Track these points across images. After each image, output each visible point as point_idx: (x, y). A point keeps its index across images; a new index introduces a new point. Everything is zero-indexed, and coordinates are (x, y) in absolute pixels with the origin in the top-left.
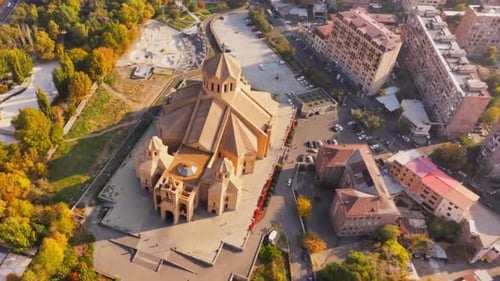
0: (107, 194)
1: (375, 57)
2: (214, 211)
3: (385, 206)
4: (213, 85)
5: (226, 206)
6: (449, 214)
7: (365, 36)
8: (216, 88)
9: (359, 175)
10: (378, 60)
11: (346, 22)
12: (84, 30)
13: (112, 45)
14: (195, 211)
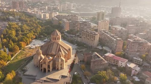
0: (25, 68)
1: (94, 37)
2: (58, 69)
3: (104, 62)
4: (54, 38)
5: (61, 68)
6: (122, 65)
7: (90, 33)
8: (55, 39)
9: (96, 57)
10: (95, 38)
11: (85, 32)
12: (17, 39)
13: (24, 41)
14: (52, 70)
